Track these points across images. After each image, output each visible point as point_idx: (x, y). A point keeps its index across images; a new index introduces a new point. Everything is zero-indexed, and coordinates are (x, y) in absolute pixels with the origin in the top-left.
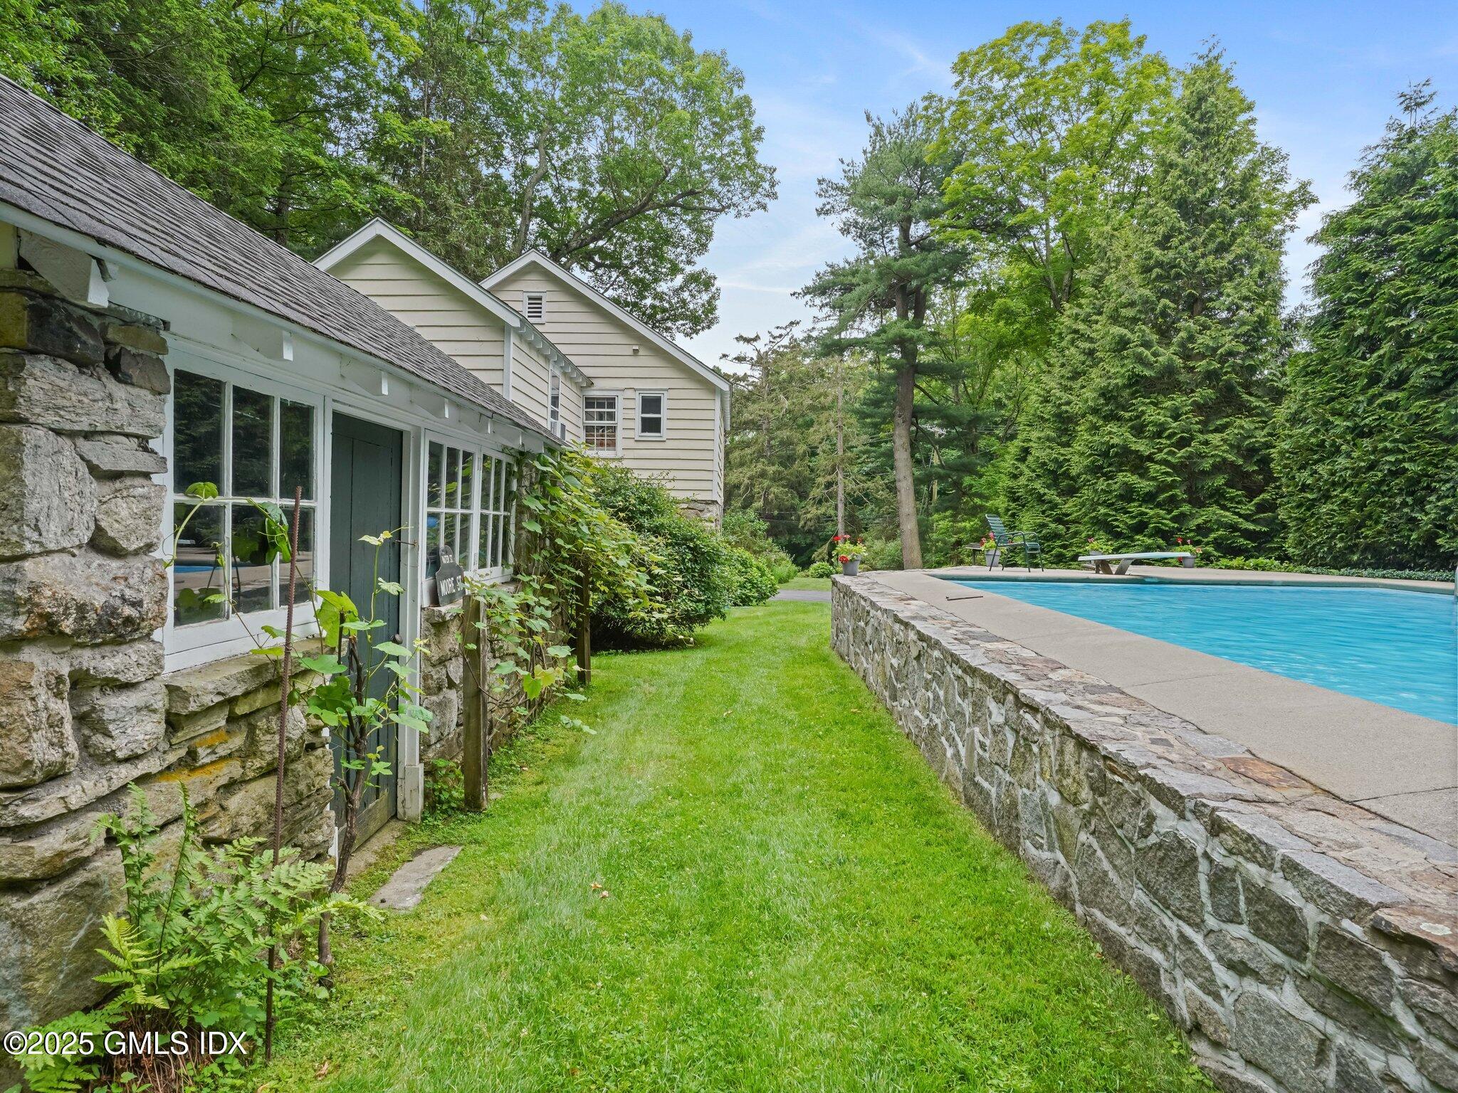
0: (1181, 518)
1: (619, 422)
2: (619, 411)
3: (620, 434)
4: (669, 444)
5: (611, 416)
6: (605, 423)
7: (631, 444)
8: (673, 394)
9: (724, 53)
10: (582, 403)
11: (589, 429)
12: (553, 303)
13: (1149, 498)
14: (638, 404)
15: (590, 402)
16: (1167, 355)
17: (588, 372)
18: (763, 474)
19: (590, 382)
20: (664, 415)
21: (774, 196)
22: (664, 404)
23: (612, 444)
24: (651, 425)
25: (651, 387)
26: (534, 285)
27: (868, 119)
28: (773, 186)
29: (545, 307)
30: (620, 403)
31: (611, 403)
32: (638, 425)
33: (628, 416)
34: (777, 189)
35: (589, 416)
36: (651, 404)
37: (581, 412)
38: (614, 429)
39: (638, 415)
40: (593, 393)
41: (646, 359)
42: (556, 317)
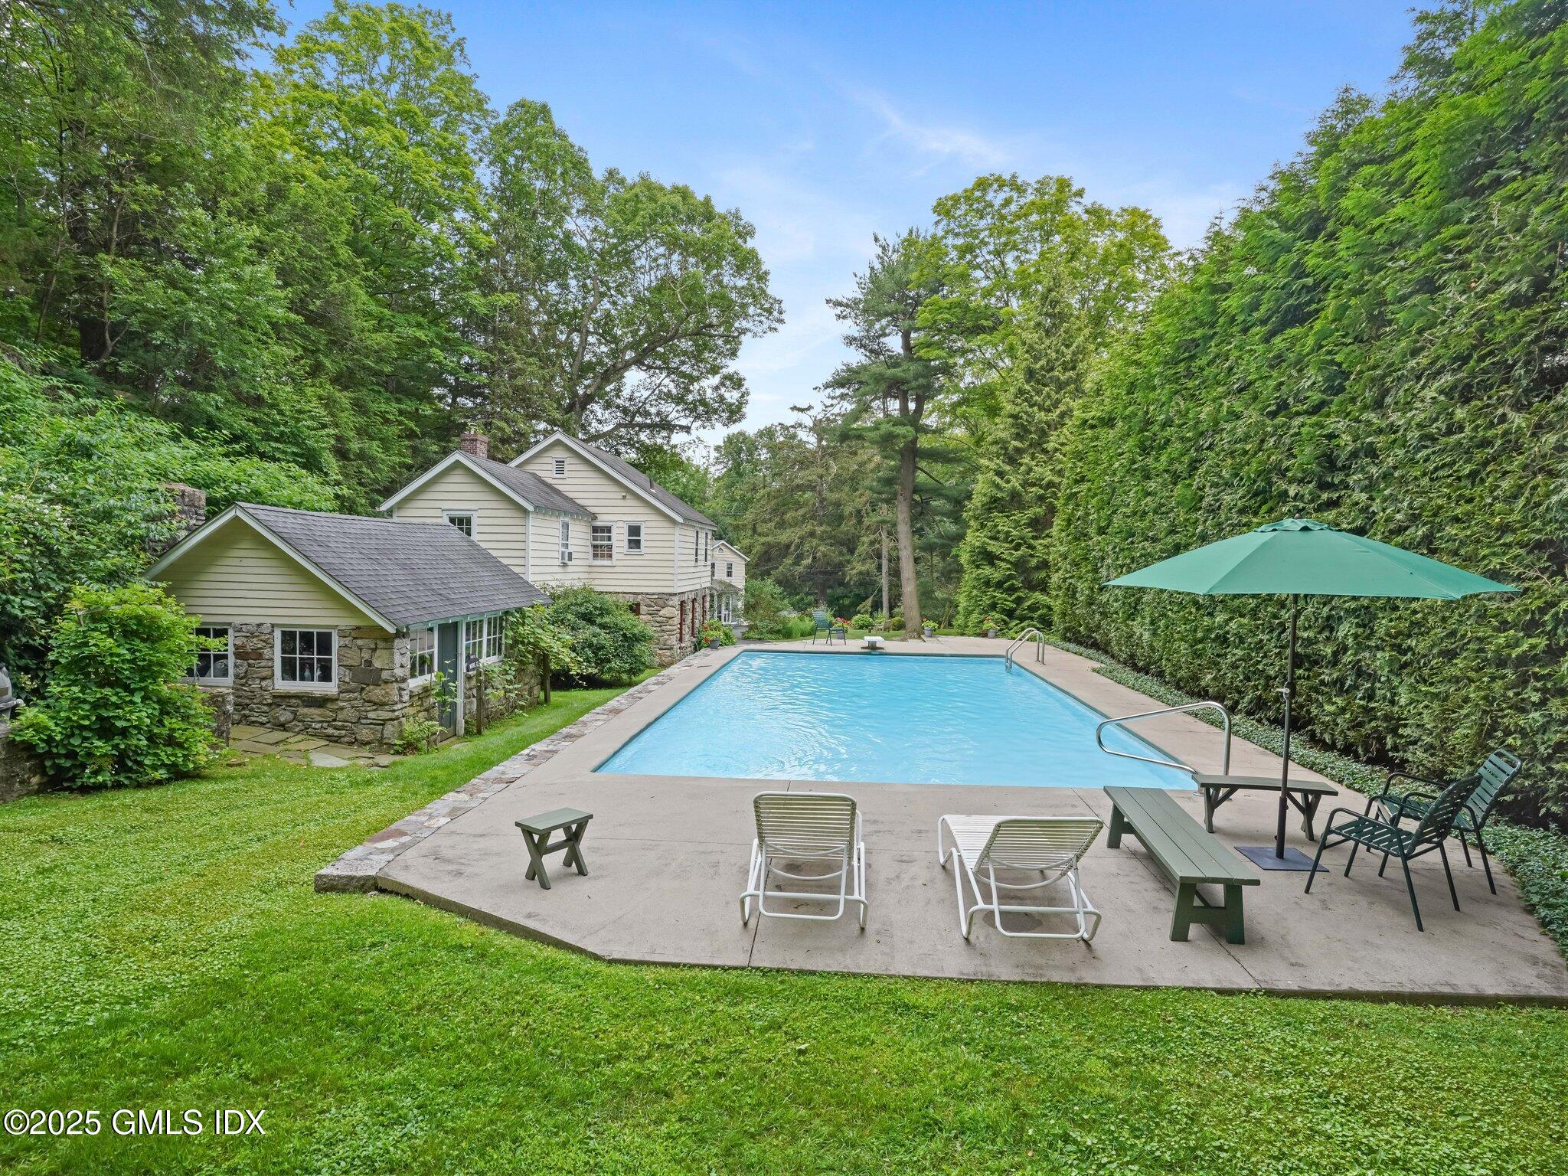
0: (1019, 601)
1: (614, 542)
2: (614, 535)
3: (614, 550)
4: (646, 557)
5: (609, 539)
6: (606, 543)
7: (621, 556)
8: (648, 524)
9: (737, 210)
10: (590, 530)
11: (595, 547)
12: (572, 466)
13: (999, 585)
14: (626, 531)
15: (595, 529)
16: (1015, 482)
17: (592, 510)
18: (812, 534)
19: (594, 517)
20: (643, 537)
21: (781, 321)
22: (643, 531)
23: (610, 556)
24: (635, 544)
25: (633, 519)
26: (559, 454)
27: (876, 240)
28: (781, 313)
29: (567, 467)
30: (614, 531)
31: (609, 530)
32: (626, 544)
33: (619, 538)
34: (783, 317)
35: (595, 539)
36: (634, 531)
37: (589, 536)
38: (610, 548)
39: (625, 537)
40: (598, 524)
41: (630, 502)
42: (573, 474)
